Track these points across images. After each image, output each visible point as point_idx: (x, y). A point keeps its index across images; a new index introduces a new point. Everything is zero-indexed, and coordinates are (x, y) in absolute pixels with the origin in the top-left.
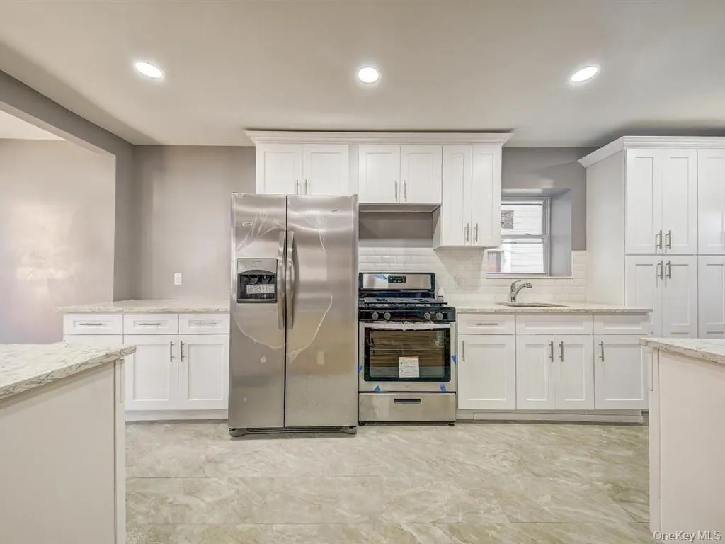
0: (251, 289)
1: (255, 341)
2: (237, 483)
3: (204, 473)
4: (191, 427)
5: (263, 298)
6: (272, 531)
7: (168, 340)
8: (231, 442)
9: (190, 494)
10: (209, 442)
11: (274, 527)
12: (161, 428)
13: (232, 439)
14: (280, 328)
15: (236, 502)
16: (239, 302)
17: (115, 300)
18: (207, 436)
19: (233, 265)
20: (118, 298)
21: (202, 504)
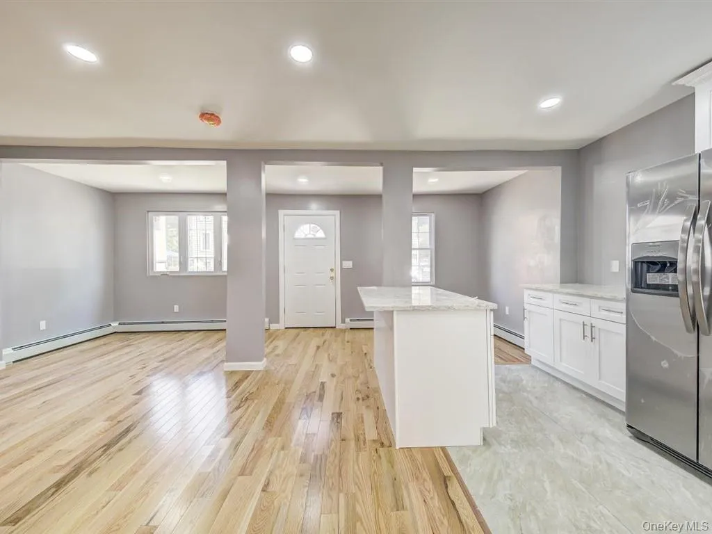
0: (653, 278)
1: (653, 338)
2: (601, 462)
3: (582, 438)
4: (601, 408)
5: (668, 290)
6: (597, 507)
7: (581, 319)
8: (628, 438)
9: (561, 441)
10: (607, 424)
11: (601, 507)
12: (579, 395)
13: (630, 437)
14: (688, 330)
15: (587, 470)
16: (633, 291)
17: (561, 282)
18: (609, 420)
19: (629, 250)
20: (564, 281)
21: (562, 451)
